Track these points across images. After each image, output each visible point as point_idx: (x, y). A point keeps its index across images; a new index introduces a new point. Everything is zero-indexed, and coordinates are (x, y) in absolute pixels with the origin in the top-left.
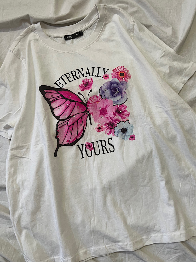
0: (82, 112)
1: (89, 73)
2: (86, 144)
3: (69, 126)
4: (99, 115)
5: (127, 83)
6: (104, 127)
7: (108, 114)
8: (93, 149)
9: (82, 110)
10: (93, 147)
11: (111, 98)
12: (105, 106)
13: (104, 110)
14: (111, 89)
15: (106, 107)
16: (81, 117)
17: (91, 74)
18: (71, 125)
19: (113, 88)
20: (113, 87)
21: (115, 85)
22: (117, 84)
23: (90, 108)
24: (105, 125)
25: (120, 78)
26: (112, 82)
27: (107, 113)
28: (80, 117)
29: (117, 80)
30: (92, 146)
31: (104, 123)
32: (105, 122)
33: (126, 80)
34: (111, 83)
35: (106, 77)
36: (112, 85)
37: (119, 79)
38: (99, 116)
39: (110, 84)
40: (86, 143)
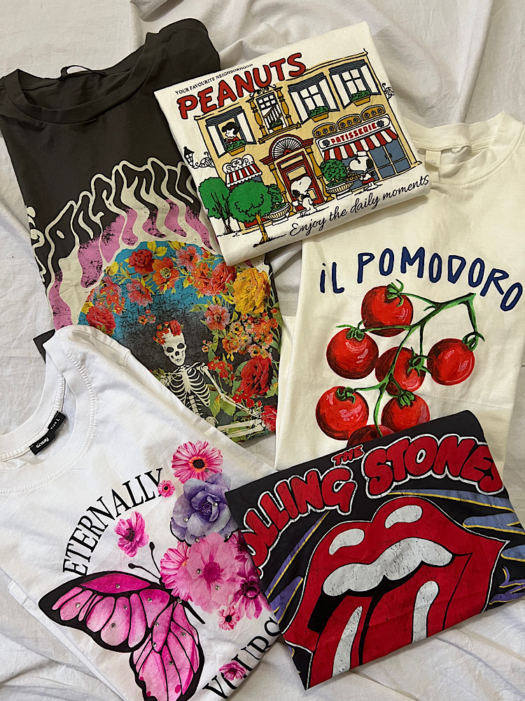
0: (166, 605)
1: (123, 503)
2: (223, 672)
3: (160, 652)
4: (206, 587)
5: (221, 474)
6: (237, 606)
7: (227, 570)
8: (245, 669)
9: (162, 601)
10: (241, 666)
11: (209, 529)
12: (207, 559)
13: (210, 569)
14: (196, 511)
15: (211, 557)
16: (172, 619)
17: (130, 504)
18: (163, 647)
19: (200, 504)
20: (198, 502)
21: (200, 495)
22: (201, 491)
23: (175, 586)
24: (236, 599)
25: (198, 474)
26: (188, 492)
27: (222, 570)
28: (168, 619)
29: (195, 482)
30: (237, 666)
31: (231, 597)
32: (230, 593)
33: (216, 469)
34: (190, 497)
35: (167, 490)
36: (193, 500)
37: (201, 478)
38: (208, 591)
39: (186, 500)
40: (220, 670)
